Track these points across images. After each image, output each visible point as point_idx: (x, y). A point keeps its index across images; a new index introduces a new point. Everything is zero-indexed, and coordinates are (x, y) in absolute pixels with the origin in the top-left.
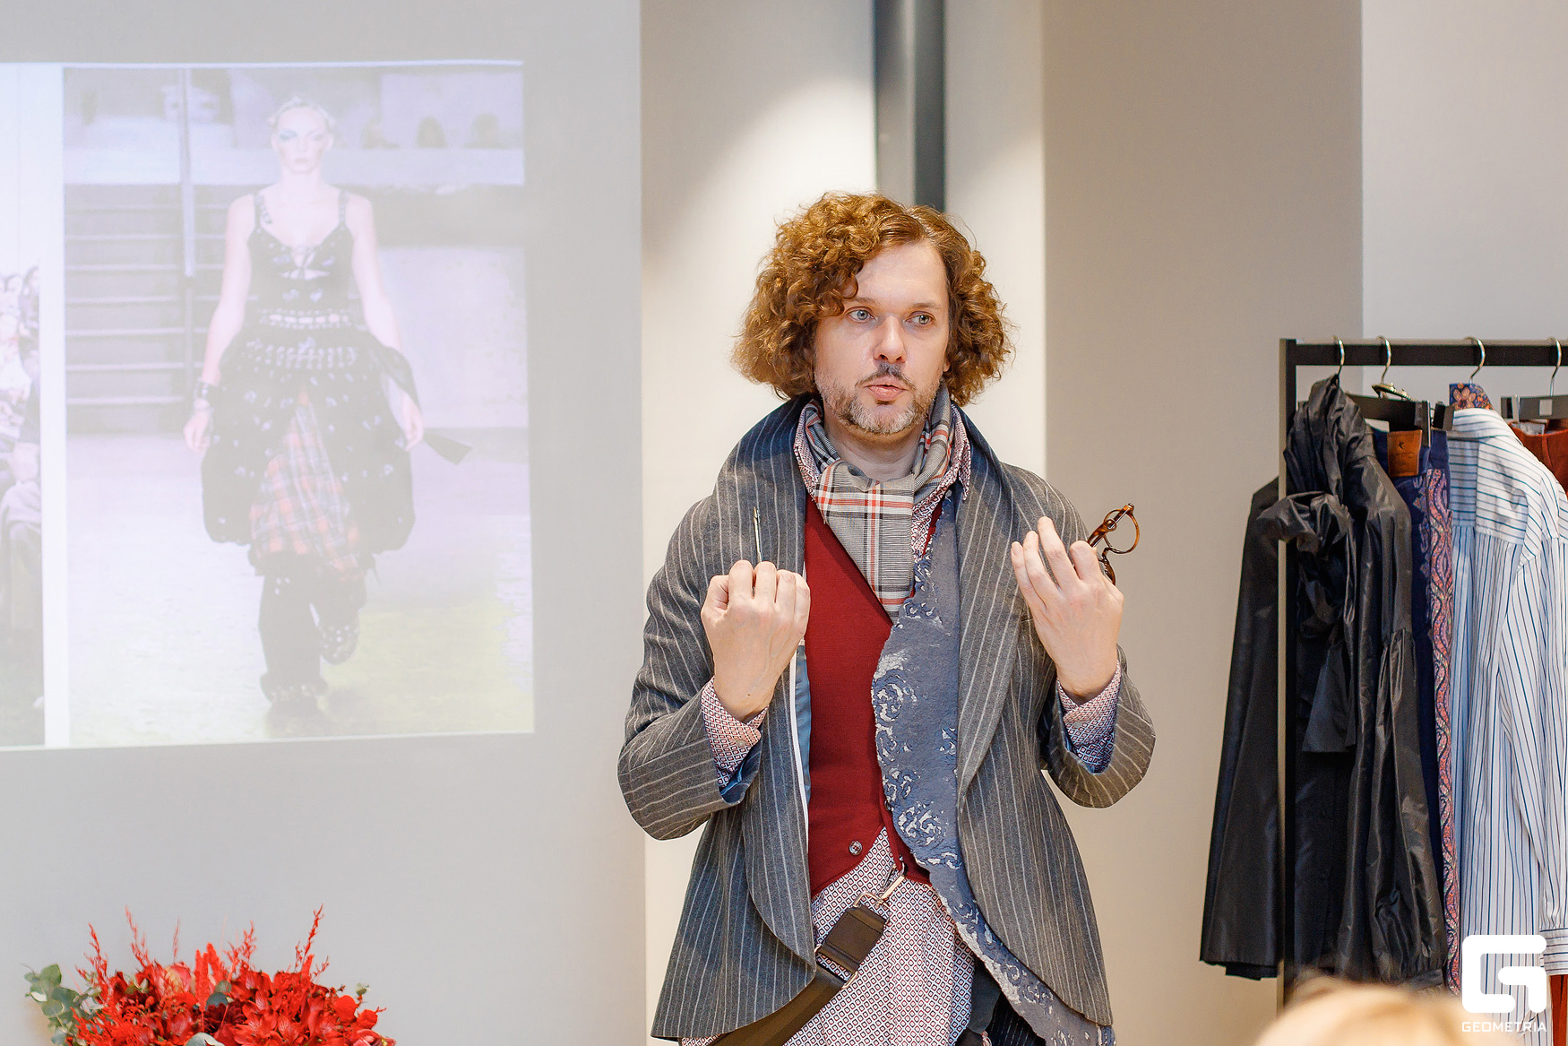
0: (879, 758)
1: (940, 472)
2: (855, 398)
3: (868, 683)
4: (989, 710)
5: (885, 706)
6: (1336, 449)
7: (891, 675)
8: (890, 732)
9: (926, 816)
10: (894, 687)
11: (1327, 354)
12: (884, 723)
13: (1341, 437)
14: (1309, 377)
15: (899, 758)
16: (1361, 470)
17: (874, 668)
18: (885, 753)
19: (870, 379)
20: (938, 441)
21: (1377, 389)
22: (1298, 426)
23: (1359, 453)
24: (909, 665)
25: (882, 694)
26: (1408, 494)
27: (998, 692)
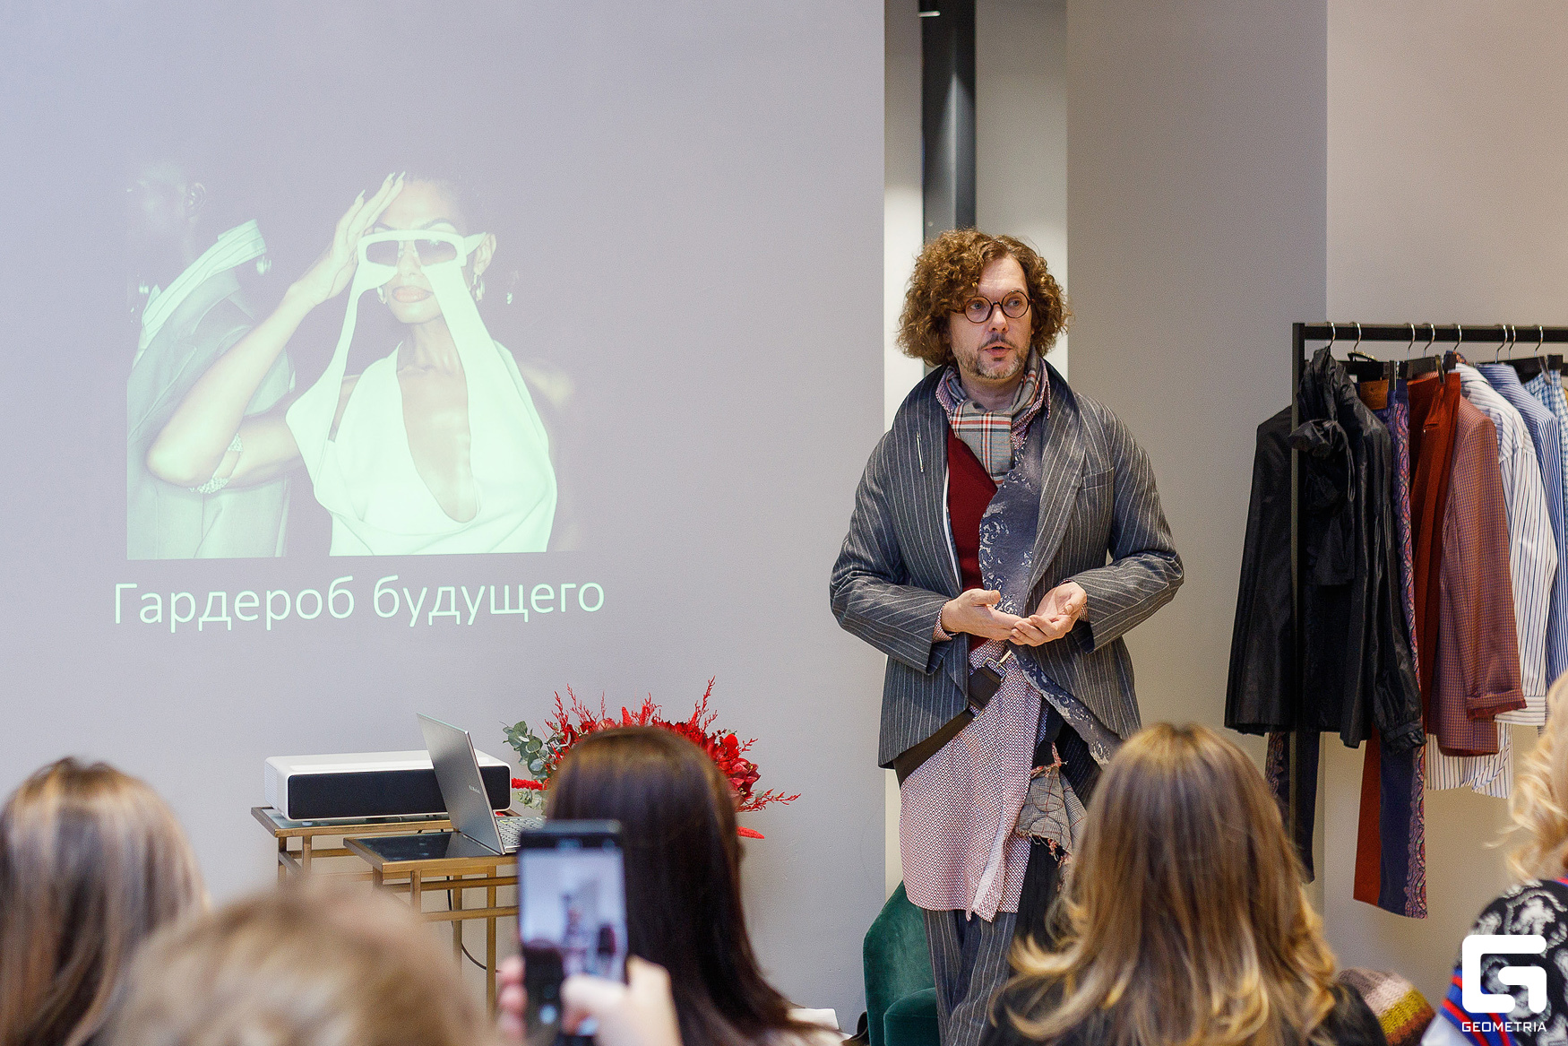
0: (980, 566)
1: (1030, 401)
2: (979, 358)
3: (979, 519)
4: (1053, 541)
5: (987, 535)
6: (1332, 392)
7: (994, 517)
8: (989, 551)
9: (1009, 603)
10: (995, 523)
11: (1323, 332)
12: (985, 545)
13: (1335, 385)
14: (1312, 347)
15: (994, 567)
16: (1352, 406)
17: (984, 511)
18: (985, 563)
19: (986, 345)
20: (1030, 381)
21: (1351, 356)
22: (1307, 378)
23: (1347, 395)
24: (1007, 511)
25: (986, 527)
26: (1384, 420)
27: (1060, 532)
